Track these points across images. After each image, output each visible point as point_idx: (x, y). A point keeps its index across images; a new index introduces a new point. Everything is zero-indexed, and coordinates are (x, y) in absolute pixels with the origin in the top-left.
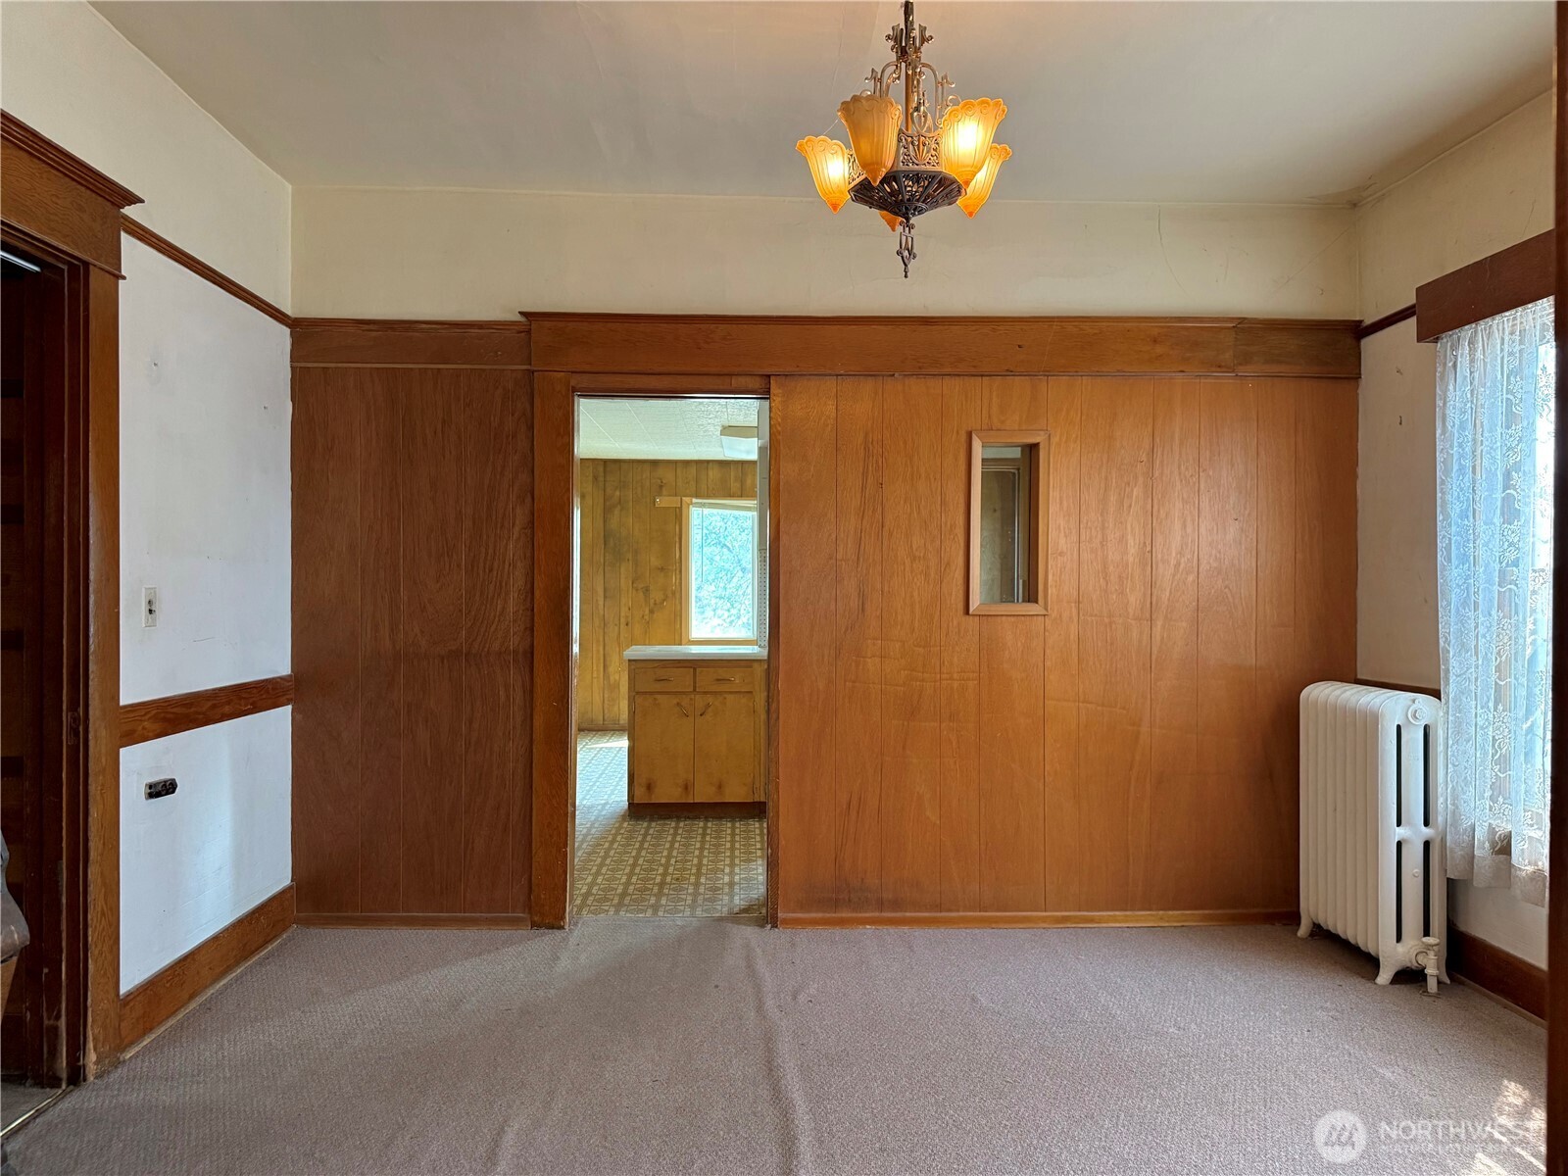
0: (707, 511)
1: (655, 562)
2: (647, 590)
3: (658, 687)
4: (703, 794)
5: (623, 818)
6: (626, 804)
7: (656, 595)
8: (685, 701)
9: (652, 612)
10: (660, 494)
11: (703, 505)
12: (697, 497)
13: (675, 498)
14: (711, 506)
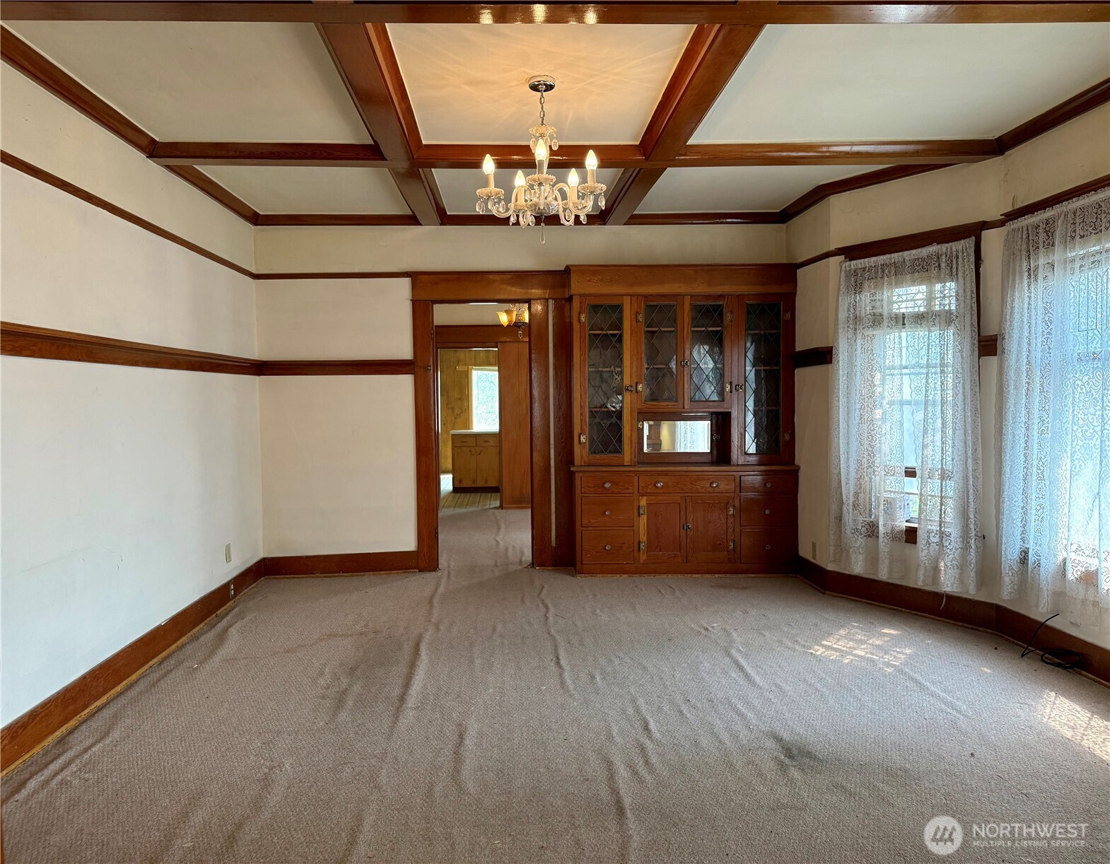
0: (479, 372)
1: (456, 395)
2: (453, 409)
3: (463, 444)
4: (480, 484)
5: (451, 493)
6: (452, 488)
7: (457, 411)
8: (473, 450)
9: (455, 418)
10: (458, 365)
11: (478, 370)
12: (475, 366)
13: (464, 367)
14: (481, 370)
